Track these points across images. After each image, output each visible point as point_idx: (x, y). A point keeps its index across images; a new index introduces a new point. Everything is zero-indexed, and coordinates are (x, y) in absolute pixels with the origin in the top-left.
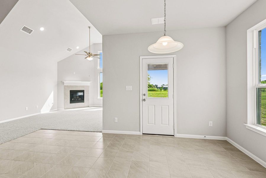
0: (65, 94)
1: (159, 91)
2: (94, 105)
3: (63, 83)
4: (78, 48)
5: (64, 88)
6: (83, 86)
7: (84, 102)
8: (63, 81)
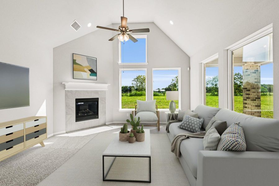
0: (67, 106)
1: (162, 96)
2: (113, 121)
3: (64, 87)
4: (89, 25)
5: (66, 95)
6: (97, 92)
7: (98, 118)
8: (63, 83)
